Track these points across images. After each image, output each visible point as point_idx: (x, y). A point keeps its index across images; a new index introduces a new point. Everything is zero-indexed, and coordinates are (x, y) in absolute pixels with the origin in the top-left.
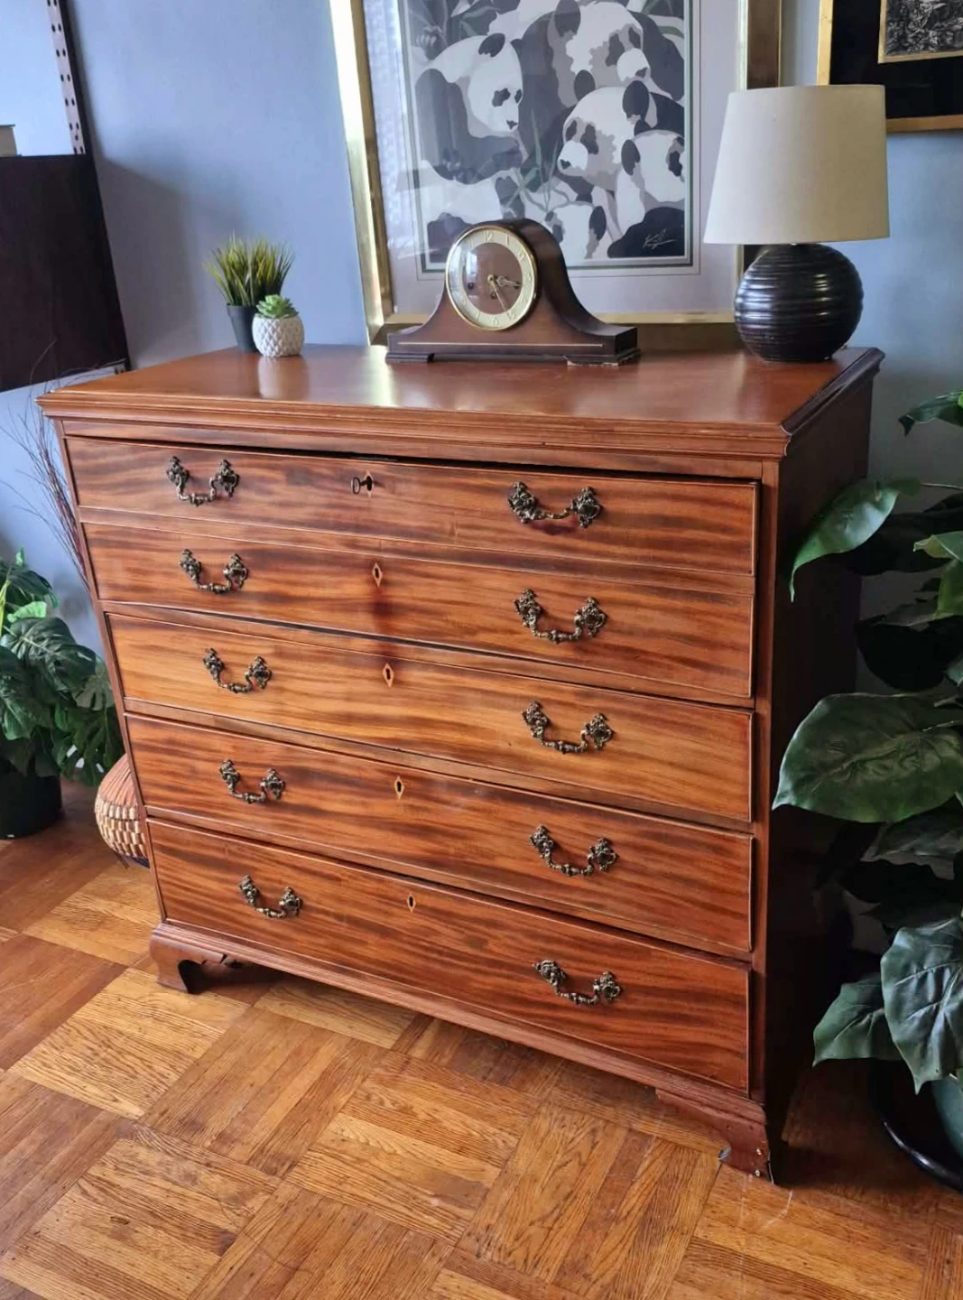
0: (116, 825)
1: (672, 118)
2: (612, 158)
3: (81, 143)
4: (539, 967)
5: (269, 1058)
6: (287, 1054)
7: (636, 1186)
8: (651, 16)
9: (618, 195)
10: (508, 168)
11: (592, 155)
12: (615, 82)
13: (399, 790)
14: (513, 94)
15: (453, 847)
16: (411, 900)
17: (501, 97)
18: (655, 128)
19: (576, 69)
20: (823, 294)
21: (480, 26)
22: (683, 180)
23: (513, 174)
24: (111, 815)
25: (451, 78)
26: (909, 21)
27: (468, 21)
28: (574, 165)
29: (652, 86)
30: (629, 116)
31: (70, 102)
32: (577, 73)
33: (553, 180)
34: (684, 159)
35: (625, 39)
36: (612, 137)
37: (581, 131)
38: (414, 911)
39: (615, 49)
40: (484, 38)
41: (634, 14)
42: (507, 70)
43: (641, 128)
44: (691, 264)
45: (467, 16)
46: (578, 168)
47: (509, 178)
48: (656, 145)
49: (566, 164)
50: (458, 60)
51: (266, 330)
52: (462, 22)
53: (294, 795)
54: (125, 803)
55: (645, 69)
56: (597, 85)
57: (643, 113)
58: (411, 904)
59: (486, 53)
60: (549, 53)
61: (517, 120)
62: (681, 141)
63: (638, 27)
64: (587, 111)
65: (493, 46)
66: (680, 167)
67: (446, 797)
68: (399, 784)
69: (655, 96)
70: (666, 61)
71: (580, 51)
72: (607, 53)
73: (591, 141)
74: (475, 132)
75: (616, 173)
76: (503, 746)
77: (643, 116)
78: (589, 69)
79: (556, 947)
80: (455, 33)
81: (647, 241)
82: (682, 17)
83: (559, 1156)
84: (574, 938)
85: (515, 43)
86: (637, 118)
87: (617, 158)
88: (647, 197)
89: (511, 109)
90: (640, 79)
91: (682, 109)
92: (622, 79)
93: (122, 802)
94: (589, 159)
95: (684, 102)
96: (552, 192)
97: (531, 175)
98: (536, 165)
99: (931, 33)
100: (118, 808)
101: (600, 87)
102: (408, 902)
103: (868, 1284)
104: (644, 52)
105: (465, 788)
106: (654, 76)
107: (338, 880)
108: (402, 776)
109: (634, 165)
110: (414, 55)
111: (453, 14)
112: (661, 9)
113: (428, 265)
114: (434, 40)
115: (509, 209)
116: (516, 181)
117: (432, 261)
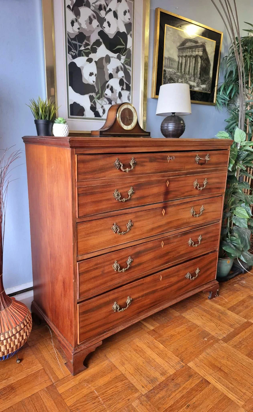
1: (128, 88)
2: (116, 95)
4: (186, 276)
7: (211, 311)
8: (125, 65)
10: (92, 93)
12: (117, 77)
13: (162, 245)
14: (94, 74)
17: (91, 74)
18: (125, 90)
19: (109, 72)
21: (87, 54)
23: (93, 94)
26: (166, 80)
27: (84, 52)
28: (108, 95)
30: (120, 86)
33: (103, 98)
34: (130, 98)
35: (120, 68)
37: (110, 87)
39: (118, 70)
40: (88, 58)
41: (122, 63)
45: (83, 51)
46: (109, 96)
47: (92, 95)
48: (125, 93)
49: (106, 95)
50: (80, 61)
52: (82, 52)
53: (136, 262)
55: (124, 76)
56: (114, 77)
57: (123, 86)
59: (88, 62)
60: (104, 67)
61: (95, 81)
62: (130, 94)
63: (122, 67)
65: (90, 60)
67: (172, 241)
68: (162, 243)
69: (125, 83)
70: (127, 75)
71: (110, 68)
72: (116, 70)
76: (185, 221)
77: (123, 87)
78: (112, 73)
79: (189, 269)
80: (80, 54)
82: (131, 67)
83: (199, 318)
84: (193, 263)
86: (122, 87)
87: (117, 95)
89: (94, 78)
90: (122, 78)
91: (130, 87)
92: (119, 77)
95: (131, 85)
96: (103, 101)
97: (98, 95)
98: (99, 93)
101: (115, 78)
102: (160, 278)
104: (123, 72)
106: (125, 78)
107: (143, 284)
108: (163, 241)
109: (121, 98)
110: (68, 56)
111: (80, 49)
112: (127, 64)
113: (70, 116)
114: (74, 54)
115: (92, 104)
116: (94, 97)
117: (71, 115)
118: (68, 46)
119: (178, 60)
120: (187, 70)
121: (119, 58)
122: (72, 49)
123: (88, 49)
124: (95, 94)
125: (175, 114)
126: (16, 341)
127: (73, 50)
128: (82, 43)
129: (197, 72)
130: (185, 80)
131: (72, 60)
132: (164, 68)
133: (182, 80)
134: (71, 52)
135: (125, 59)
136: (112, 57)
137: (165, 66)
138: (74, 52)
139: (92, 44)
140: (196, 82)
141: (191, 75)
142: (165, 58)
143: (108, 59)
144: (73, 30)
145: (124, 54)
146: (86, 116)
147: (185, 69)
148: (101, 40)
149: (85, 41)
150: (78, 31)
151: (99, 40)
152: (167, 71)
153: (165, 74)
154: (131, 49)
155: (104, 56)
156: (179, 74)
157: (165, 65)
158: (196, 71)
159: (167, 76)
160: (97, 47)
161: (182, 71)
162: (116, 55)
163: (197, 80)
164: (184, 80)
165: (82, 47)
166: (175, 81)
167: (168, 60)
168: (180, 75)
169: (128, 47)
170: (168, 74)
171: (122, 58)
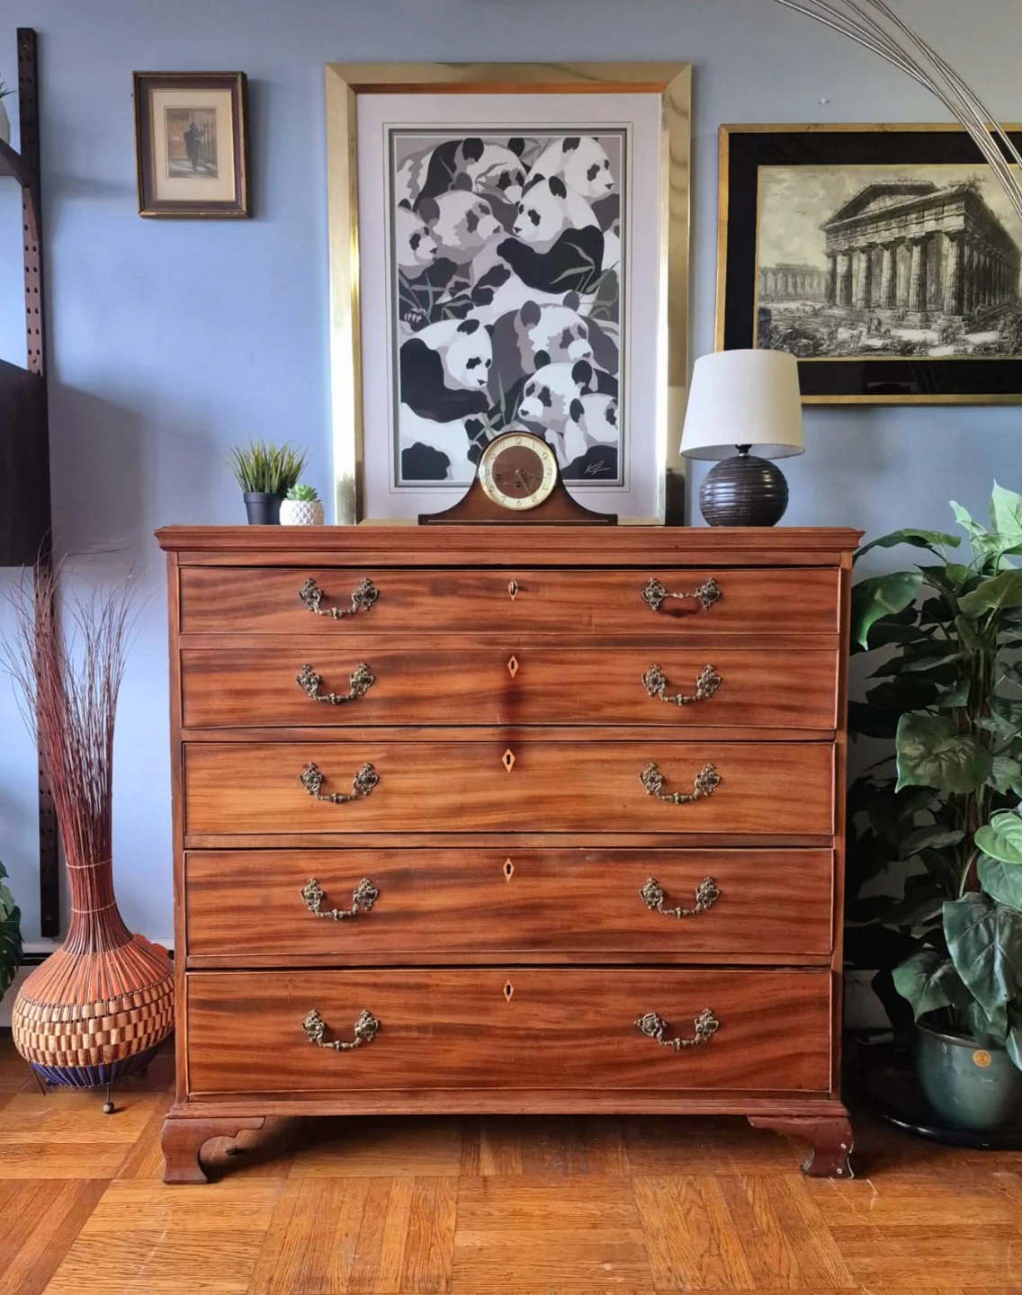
0: (63, 1030)
1: (609, 386)
2: (563, 410)
3: (38, 366)
4: (641, 1023)
5: (344, 1210)
6: (360, 1204)
7: (757, 1209)
8: (595, 320)
9: (565, 436)
10: (476, 413)
11: (547, 408)
12: (566, 359)
13: (509, 872)
14: (484, 362)
15: (559, 920)
16: (509, 988)
17: (472, 363)
18: (596, 392)
19: (536, 349)
20: (769, 483)
21: (460, 312)
22: (617, 428)
23: (481, 417)
24: (55, 1018)
25: (431, 345)
26: (771, 338)
27: (450, 308)
28: (531, 413)
29: (594, 364)
30: (576, 383)
31: (33, 332)
32: (536, 351)
33: (514, 423)
34: (617, 414)
35: (574, 332)
36: (563, 396)
37: (538, 390)
38: (511, 1000)
39: (567, 338)
40: (462, 321)
41: (582, 317)
42: (481, 344)
43: (585, 391)
44: (623, 485)
45: (448, 305)
46: (535, 416)
47: (477, 421)
48: (596, 404)
49: (525, 413)
50: (438, 334)
51: (301, 510)
52: (444, 309)
53: (390, 902)
54: (75, 1001)
55: (590, 353)
56: (553, 360)
57: (588, 381)
58: (508, 992)
59: (463, 331)
60: (516, 336)
61: (485, 379)
62: (615, 402)
63: (585, 326)
64: (542, 377)
65: (470, 327)
66: (615, 419)
67: (557, 870)
68: (509, 867)
69: (596, 370)
70: (605, 348)
71: (539, 337)
72: (560, 340)
73: (545, 397)
74: (448, 384)
75: (565, 422)
76: (618, 808)
77: (587, 383)
78: (546, 349)
79: (657, 999)
80: (438, 315)
81: (589, 468)
82: (617, 322)
83: (679, 1207)
84: (677, 983)
85: (490, 329)
86: (583, 384)
87: (567, 410)
88: (589, 438)
89: (481, 372)
90: (584, 359)
91: (617, 381)
92: (572, 357)
93: (71, 1000)
94: (544, 410)
95: (618, 376)
97: (496, 418)
98: (500, 412)
99: (785, 346)
100: (66, 1009)
101: (556, 362)
102: (505, 990)
103: (970, 1217)
104: (589, 341)
105: (576, 855)
106: (596, 358)
107: (426, 986)
108: (512, 859)
109: (579, 416)
110: (401, 327)
111: (437, 303)
112: (602, 316)
113: (401, 480)
114: (419, 318)
115: (475, 443)
116: (483, 422)
117: (404, 478)
118: (400, 300)
119: (830, 265)
120: (881, 293)
121: (572, 303)
122: (414, 305)
123: (465, 297)
124: (485, 415)
125: (751, 452)
126: (86, 1038)
127: (415, 310)
128: (445, 287)
129: (939, 291)
130: (873, 327)
131: (411, 335)
132: (758, 305)
133: (855, 332)
134: (410, 315)
135: (594, 303)
136: (546, 306)
137: (762, 298)
138: (418, 314)
139: (476, 283)
140: (934, 326)
141: (906, 304)
142: (765, 271)
143: (531, 314)
144: (417, 258)
145: (590, 288)
146: (453, 479)
147: (868, 291)
148: (507, 266)
149: (455, 278)
150: (430, 256)
151: (501, 266)
152: (774, 312)
153: (768, 321)
154: (618, 270)
155: (519, 306)
156: (837, 312)
157: (763, 293)
158: (932, 289)
159: (776, 328)
160: (493, 288)
161: (854, 300)
162: (560, 298)
163: (940, 321)
164: (865, 331)
165: (444, 295)
166: (818, 337)
167: (780, 275)
168: (845, 316)
169: (605, 265)
170: (781, 320)
171: (581, 301)
